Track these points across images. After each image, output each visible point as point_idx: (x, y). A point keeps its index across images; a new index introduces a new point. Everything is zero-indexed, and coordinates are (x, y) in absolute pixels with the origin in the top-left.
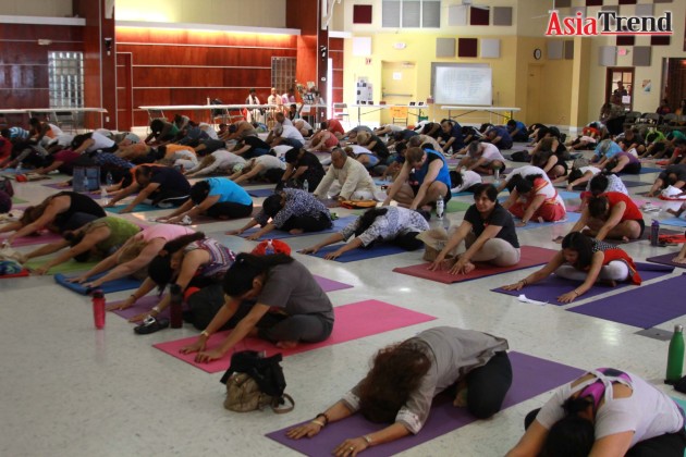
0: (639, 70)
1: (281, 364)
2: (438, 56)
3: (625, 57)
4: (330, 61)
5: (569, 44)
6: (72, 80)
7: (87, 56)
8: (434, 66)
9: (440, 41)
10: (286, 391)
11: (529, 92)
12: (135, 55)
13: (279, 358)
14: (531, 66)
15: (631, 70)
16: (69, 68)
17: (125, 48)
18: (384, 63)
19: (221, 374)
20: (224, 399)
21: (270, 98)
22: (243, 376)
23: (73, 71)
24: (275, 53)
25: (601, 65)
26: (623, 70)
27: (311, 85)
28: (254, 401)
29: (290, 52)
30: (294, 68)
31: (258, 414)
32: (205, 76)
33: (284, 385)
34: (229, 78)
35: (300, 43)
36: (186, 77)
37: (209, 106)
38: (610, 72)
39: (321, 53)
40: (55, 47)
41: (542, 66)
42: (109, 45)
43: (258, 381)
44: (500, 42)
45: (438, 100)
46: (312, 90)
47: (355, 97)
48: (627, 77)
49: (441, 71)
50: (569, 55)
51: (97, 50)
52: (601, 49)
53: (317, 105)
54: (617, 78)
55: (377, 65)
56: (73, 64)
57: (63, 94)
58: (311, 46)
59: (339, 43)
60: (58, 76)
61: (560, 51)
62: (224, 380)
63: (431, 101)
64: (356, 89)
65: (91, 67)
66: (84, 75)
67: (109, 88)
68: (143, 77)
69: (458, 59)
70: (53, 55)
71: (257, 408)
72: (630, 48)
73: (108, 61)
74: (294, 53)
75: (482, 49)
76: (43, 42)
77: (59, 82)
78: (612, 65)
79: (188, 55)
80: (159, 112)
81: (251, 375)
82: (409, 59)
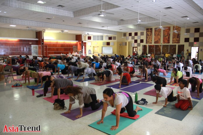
0: (138, 47)
1: (64, 101)
2: (103, 45)
3: (136, 45)
4: (84, 46)
5: (126, 43)
6: (36, 50)
7: (39, 46)
8: (102, 47)
9: (103, 43)
10: (65, 106)
11: (119, 52)
12: (48, 45)
13: (64, 100)
14: (119, 47)
15: (137, 47)
16: (35, 48)
17: (46, 44)
18: (93, 47)
19: (53, 103)
20: (54, 108)
21: (73, 53)
22: (57, 103)
23: (36, 49)
24: (74, 45)
25: (132, 46)
26: (136, 47)
27: (80, 51)
28: (59, 108)
29: (76, 45)
30: (77, 48)
31: (60, 110)
32: (61, 49)
33: (64, 105)
34: (65, 50)
35: (78, 43)
36: (57, 49)
37: (61, 55)
38: (133, 48)
39: (82, 45)
40: (32, 44)
41: (121, 47)
42: (43, 44)
43: (59, 104)
44: (114, 43)
45: (103, 53)
46: (80, 52)
47: (88, 53)
48: (136, 48)
49: (103, 48)
50: (126, 45)
51: (41, 45)
52: (132, 44)
53: (81, 54)
54: (134, 49)
55: (92, 47)
56: (36, 47)
57: (34, 53)
58: (80, 44)
59: (85, 43)
60: (33, 49)
61: (124, 44)
62: (54, 104)
63: (102, 53)
64: (88, 51)
65: (39, 48)
66: (38, 49)
67: (43, 52)
68: (49, 49)
69: (106, 46)
70: (32, 45)
71: (60, 109)
72: (137, 43)
73: (43, 47)
74: (77, 45)
75: (111, 44)
76: (30, 43)
77: (33, 50)
78: (133, 46)
79: (58, 45)
80: (52, 56)
81: (58, 103)
82: (98, 46)
